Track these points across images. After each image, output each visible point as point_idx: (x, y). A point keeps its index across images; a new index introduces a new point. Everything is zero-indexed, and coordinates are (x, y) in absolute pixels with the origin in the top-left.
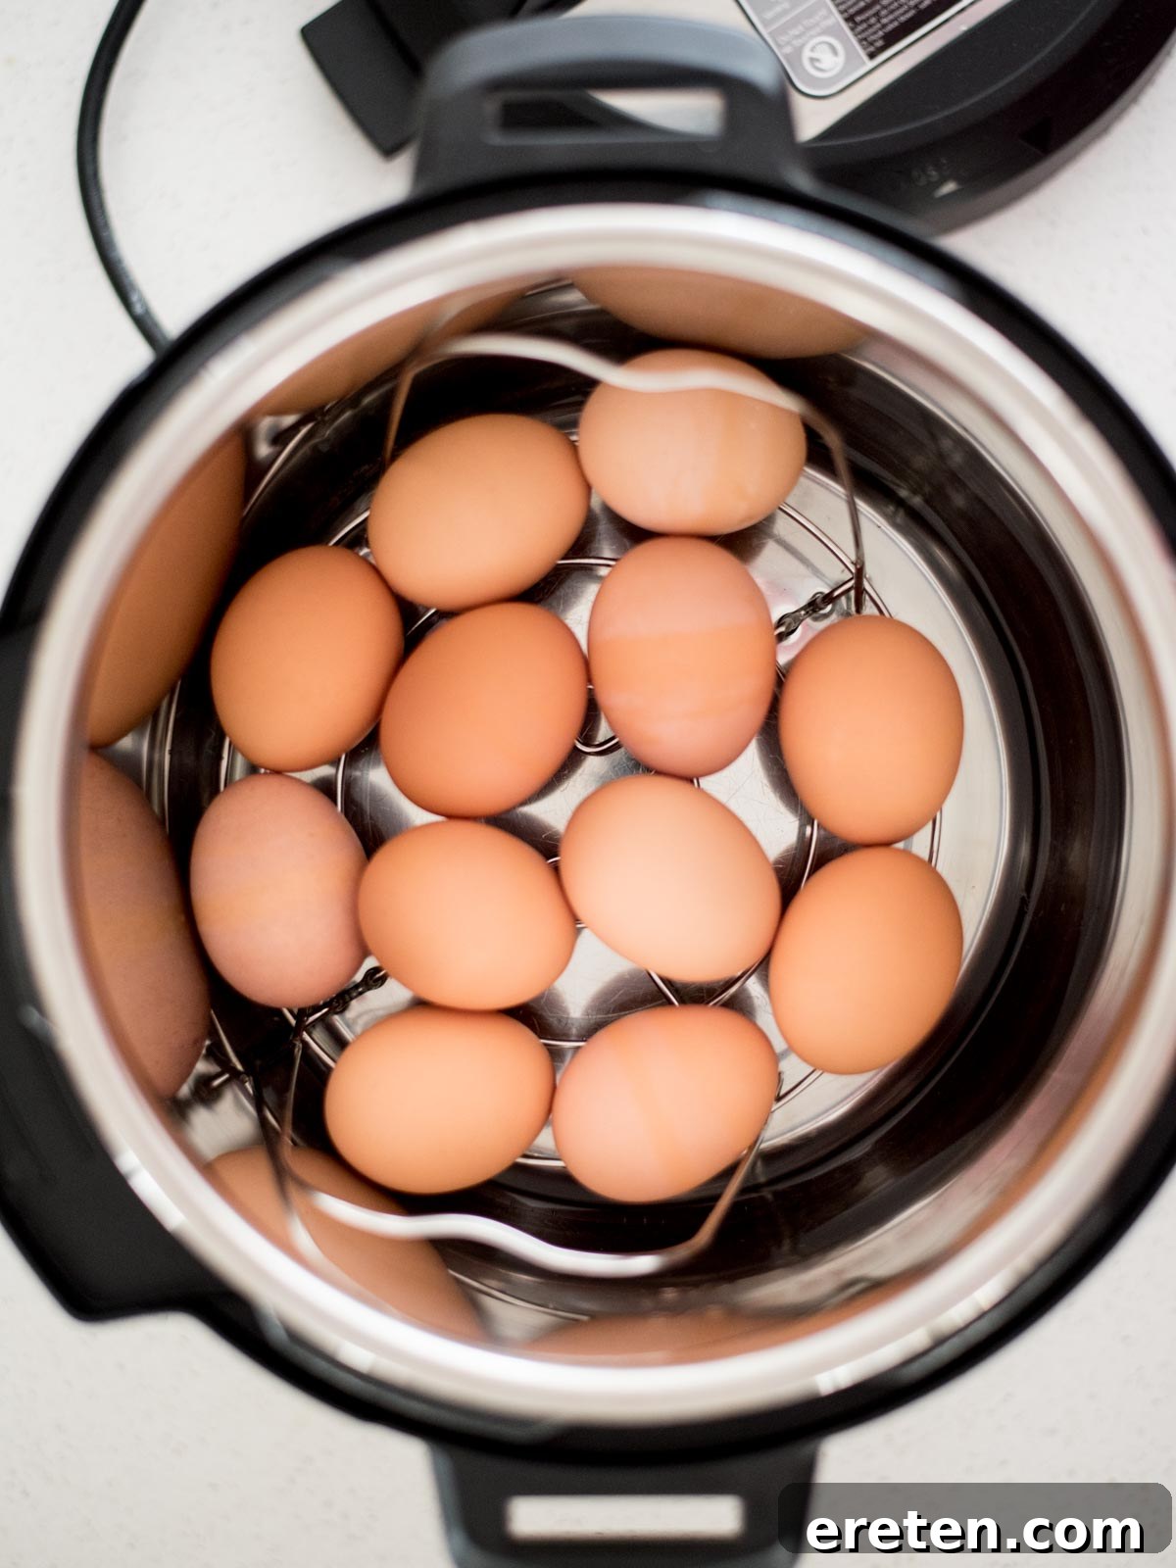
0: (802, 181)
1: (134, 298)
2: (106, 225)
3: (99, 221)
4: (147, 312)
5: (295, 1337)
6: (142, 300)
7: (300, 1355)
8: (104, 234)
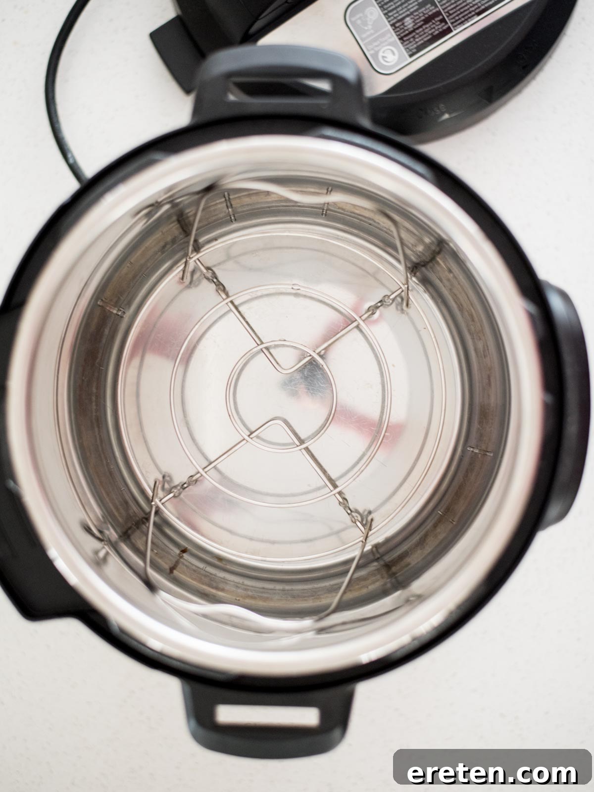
0: (366, 122)
1: (69, 156)
2: (58, 121)
3: (55, 120)
4: (75, 162)
5: (122, 631)
6: (73, 156)
7: (124, 638)
8: (57, 126)
